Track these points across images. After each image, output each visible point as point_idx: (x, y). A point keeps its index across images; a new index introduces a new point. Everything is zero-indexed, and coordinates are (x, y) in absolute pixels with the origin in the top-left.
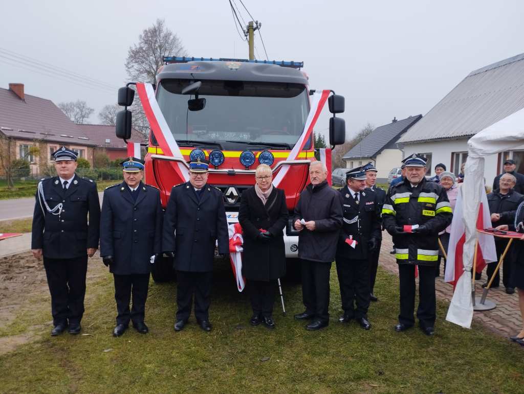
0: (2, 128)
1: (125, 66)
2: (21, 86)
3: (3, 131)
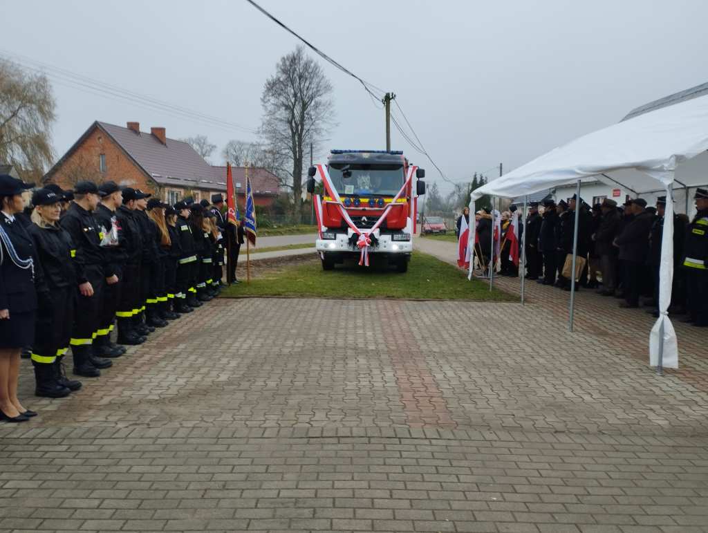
0: (153, 175)
1: (260, 100)
2: (162, 130)
3: (154, 178)
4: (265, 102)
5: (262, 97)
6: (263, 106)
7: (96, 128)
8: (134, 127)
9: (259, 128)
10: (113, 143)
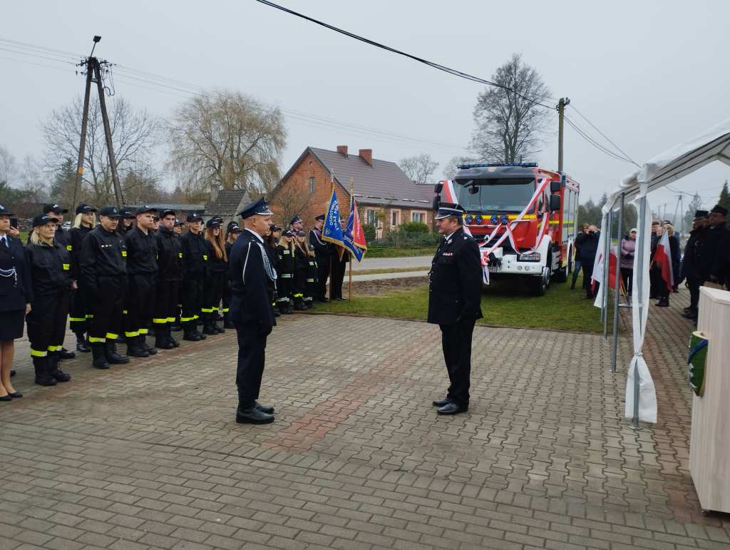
0: (354, 195)
2: (369, 152)
3: (355, 198)
4: (477, 116)
5: (474, 111)
6: (475, 120)
7: (308, 154)
8: (342, 151)
9: (470, 143)
10: (321, 166)
